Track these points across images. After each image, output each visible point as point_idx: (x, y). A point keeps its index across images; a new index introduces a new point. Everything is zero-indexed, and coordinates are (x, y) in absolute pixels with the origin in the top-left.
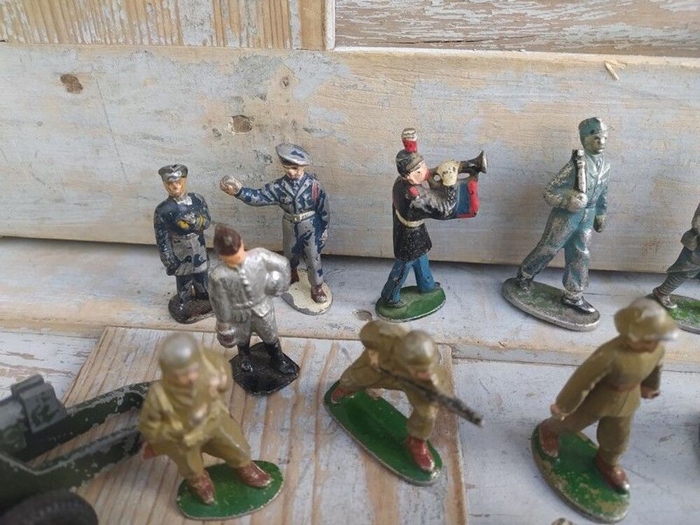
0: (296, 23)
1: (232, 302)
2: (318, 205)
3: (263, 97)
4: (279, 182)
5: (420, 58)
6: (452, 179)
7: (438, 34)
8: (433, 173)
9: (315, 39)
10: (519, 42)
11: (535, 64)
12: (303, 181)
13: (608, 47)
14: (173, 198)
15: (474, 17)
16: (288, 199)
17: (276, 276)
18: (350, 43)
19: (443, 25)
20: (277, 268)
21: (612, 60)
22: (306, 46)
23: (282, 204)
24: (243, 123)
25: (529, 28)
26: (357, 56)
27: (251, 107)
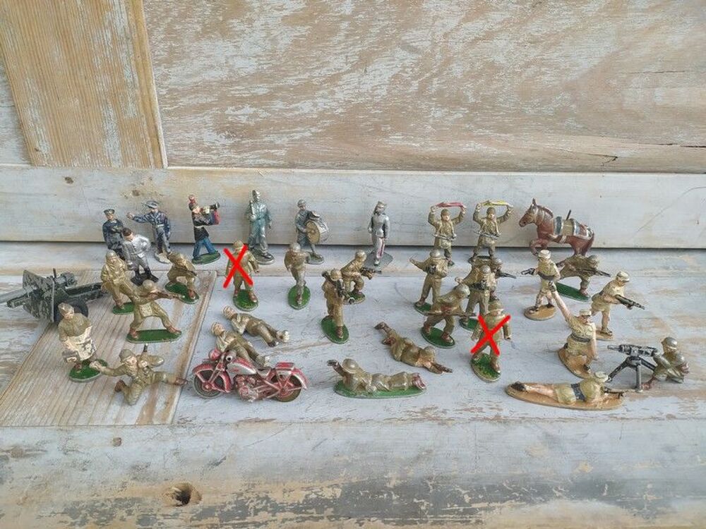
0: (152, 160)
1: (130, 252)
2: (165, 221)
3: (143, 184)
4: (149, 214)
5: (198, 171)
6: (208, 211)
7: (203, 162)
8: (202, 210)
9: (159, 165)
10: (232, 165)
11: (236, 172)
12: (158, 214)
13: (261, 166)
14: (109, 220)
15: (215, 158)
16: (153, 220)
17: (145, 244)
18: (173, 165)
19: (205, 159)
20: (145, 241)
21: (261, 171)
22: (156, 167)
23: (151, 222)
24: (136, 193)
25: (233, 161)
26: (175, 170)
27: (138, 188)
